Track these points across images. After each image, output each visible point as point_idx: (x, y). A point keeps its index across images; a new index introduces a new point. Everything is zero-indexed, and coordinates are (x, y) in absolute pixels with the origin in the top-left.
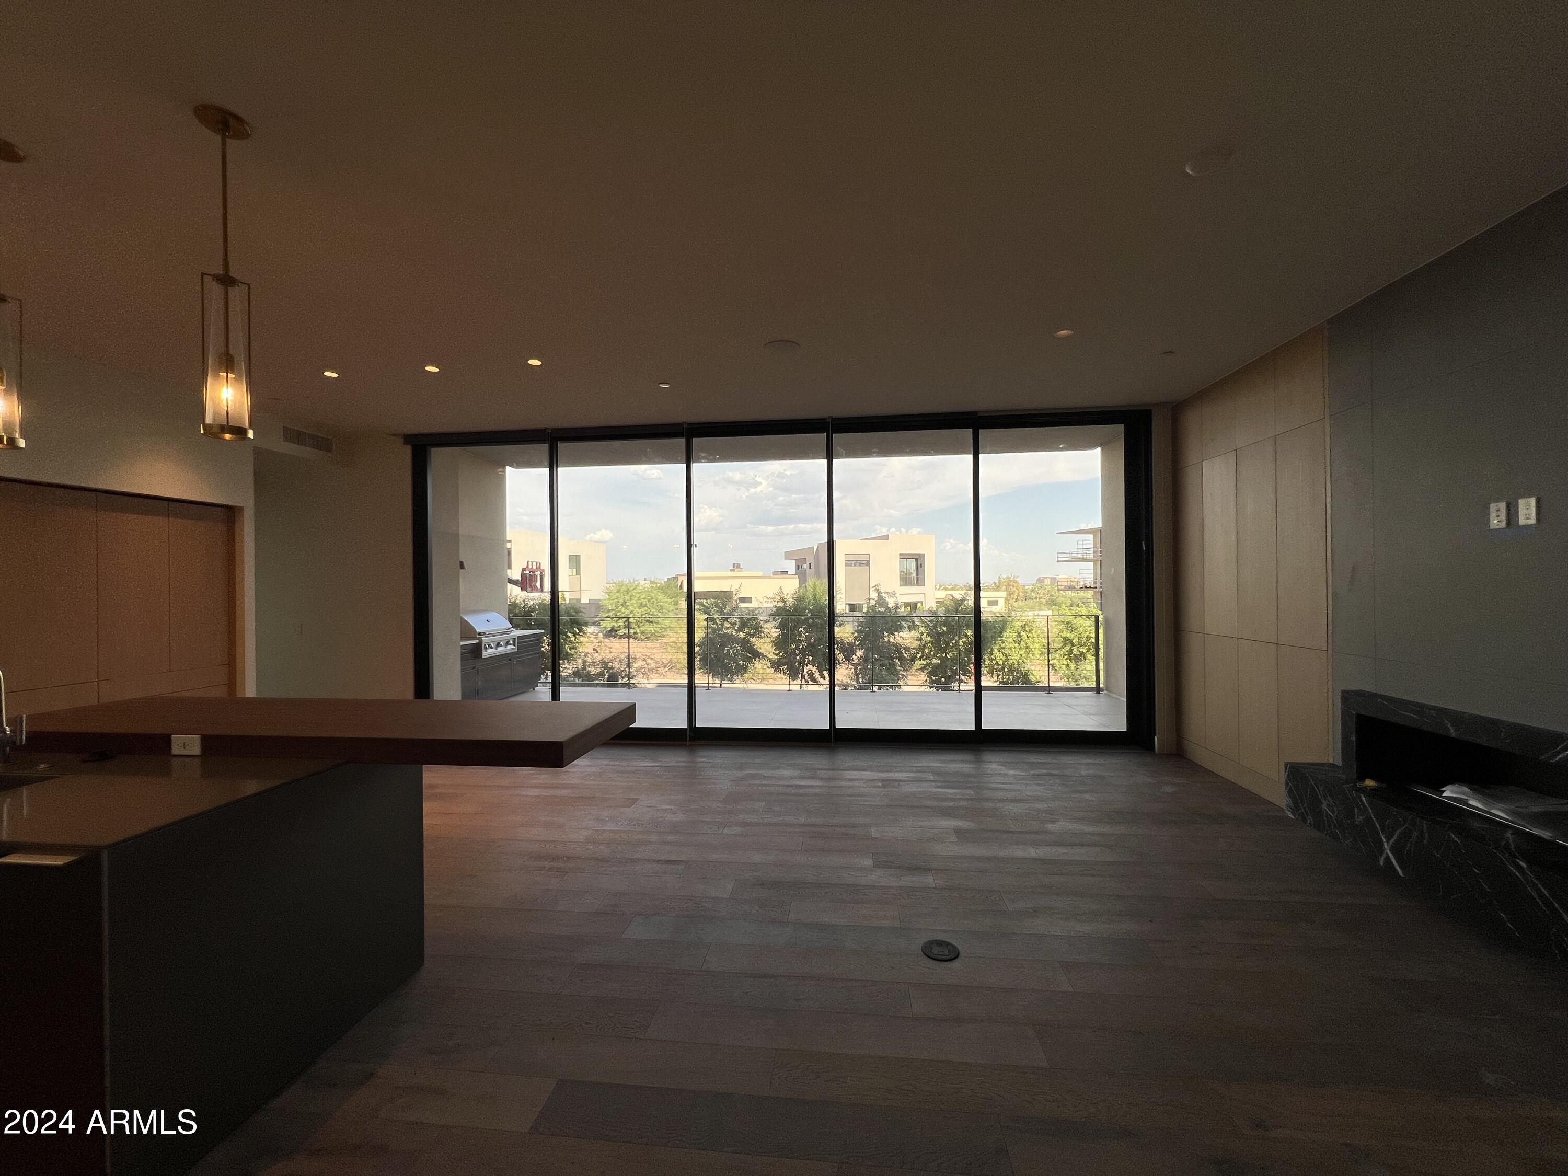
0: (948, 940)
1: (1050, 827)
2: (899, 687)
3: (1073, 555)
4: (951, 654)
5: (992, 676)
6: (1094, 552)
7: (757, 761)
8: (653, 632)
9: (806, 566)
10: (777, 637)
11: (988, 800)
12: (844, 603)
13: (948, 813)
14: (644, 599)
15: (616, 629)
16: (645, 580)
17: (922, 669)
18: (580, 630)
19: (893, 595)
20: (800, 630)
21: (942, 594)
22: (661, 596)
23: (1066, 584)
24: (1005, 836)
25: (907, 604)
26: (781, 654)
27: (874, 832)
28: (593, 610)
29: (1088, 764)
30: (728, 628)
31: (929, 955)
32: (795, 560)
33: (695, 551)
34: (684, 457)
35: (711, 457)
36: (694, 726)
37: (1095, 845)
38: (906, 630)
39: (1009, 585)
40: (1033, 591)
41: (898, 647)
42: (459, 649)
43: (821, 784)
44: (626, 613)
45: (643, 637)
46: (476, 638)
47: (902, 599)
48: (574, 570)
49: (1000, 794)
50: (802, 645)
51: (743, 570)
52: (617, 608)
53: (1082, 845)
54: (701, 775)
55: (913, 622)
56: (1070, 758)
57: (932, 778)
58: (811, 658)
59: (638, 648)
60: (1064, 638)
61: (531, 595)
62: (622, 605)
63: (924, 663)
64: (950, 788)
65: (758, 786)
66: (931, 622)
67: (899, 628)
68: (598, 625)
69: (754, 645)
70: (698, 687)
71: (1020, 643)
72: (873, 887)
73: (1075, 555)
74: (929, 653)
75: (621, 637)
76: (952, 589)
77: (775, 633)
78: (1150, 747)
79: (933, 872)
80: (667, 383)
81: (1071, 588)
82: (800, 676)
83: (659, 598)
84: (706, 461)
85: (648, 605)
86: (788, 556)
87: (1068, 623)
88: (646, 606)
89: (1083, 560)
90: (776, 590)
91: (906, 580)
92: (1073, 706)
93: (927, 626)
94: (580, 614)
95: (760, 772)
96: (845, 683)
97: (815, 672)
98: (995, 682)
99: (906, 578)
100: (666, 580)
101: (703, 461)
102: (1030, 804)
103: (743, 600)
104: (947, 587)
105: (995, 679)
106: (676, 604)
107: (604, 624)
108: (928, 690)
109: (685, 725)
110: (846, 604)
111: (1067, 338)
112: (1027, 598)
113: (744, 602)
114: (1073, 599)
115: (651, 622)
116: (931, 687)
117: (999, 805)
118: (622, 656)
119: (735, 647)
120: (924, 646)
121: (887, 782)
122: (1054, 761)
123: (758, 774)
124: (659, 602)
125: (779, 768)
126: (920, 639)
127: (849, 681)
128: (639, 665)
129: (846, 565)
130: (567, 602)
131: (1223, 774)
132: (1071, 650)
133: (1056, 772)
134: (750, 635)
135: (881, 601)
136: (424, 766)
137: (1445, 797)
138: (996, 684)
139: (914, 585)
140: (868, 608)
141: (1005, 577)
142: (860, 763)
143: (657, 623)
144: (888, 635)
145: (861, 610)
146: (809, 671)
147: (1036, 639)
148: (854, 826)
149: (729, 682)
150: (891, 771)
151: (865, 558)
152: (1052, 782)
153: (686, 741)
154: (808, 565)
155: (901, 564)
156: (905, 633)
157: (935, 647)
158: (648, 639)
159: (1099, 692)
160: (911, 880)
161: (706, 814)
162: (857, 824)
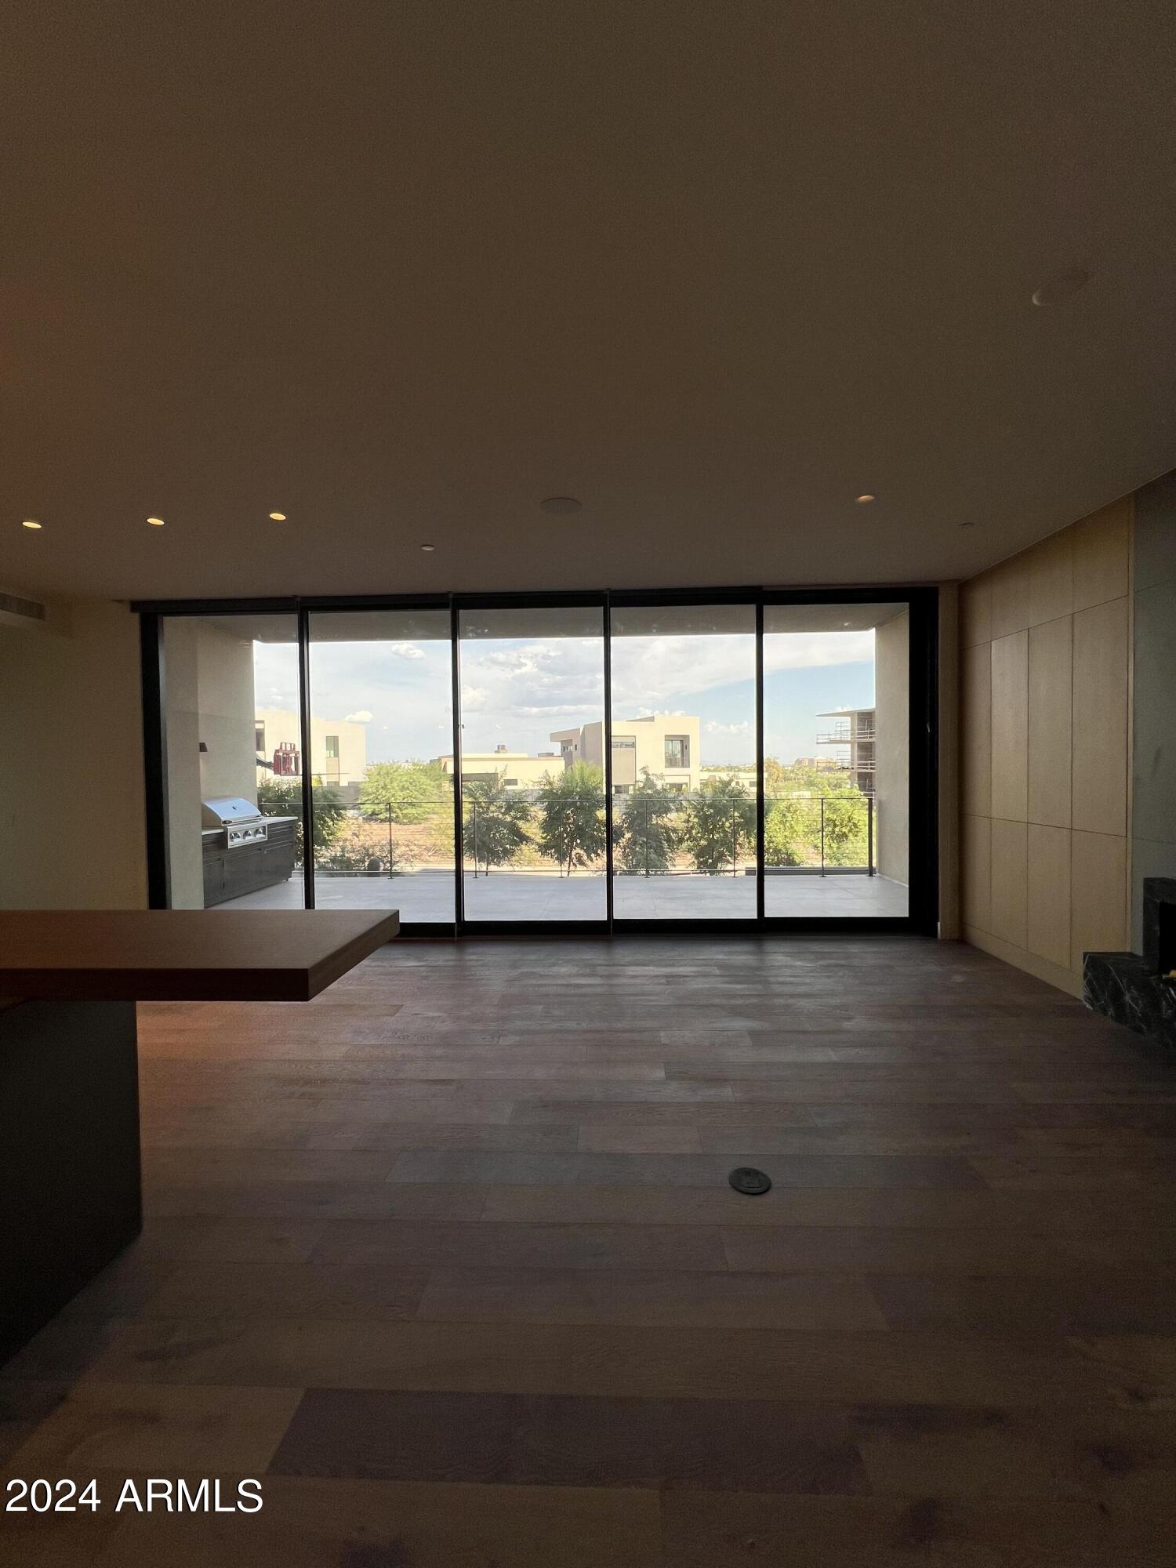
0: (758, 1168)
1: (847, 1025)
2: (667, 867)
4: (718, 835)
6: (852, 734)
7: (533, 957)
8: (416, 815)
9: (572, 748)
10: (545, 821)
11: (780, 995)
13: (736, 1012)
14: (406, 781)
15: (377, 813)
16: (407, 761)
17: (689, 851)
18: (339, 814)
19: (662, 776)
20: (568, 812)
21: (705, 776)
22: (423, 779)
23: (824, 765)
24: (801, 1037)
25: (672, 785)
26: (549, 837)
27: (663, 1037)
28: (352, 790)
29: (874, 952)
30: (493, 812)
31: (744, 1190)
32: (561, 741)
33: (462, 732)
34: (450, 631)
35: (477, 633)
36: (462, 920)
38: (673, 812)
39: (769, 766)
40: (792, 771)
41: (667, 830)
42: (201, 838)
43: (601, 982)
44: (387, 797)
45: (405, 820)
46: (221, 827)
47: (667, 781)
48: (332, 752)
49: (790, 990)
50: (570, 828)
51: (508, 752)
52: (378, 791)
54: (473, 975)
55: (681, 803)
57: (717, 972)
58: (579, 841)
59: (400, 833)
60: (827, 819)
61: (286, 778)
62: (382, 788)
63: (692, 844)
64: (738, 983)
65: (536, 985)
66: (699, 804)
67: (667, 810)
68: (359, 808)
69: (521, 829)
70: (466, 873)
71: (784, 824)
72: (669, 1104)
73: (833, 737)
74: (697, 834)
75: (382, 821)
76: (719, 771)
77: (542, 815)
78: (933, 933)
79: (732, 1083)
80: (431, 546)
81: (830, 769)
82: (568, 859)
84: (473, 637)
85: (410, 788)
86: (554, 737)
87: (832, 804)
88: (408, 789)
89: (841, 742)
90: (542, 773)
91: (671, 762)
92: (850, 890)
93: (695, 808)
94: (338, 798)
95: (537, 970)
97: (583, 854)
99: (672, 760)
100: (430, 762)
101: (469, 637)
102: (822, 1000)
103: (509, 782)
104: (710, 768)
106: (439, 786)
107: (364, 808)
108: (695, 870)
109: (453, 920)
111: (868, 503)
112: (786, 779)
113: (509, 784)
114: (831, 780)
115: (414, 805)
116: (699, 868)
117: (791, 1001)
118: (384, 842)
119: (502, 830)
120: (692, 828)
121: (671, 979)
123: (533, 973)
124: (421, 785)
125: (554, 965)
126: (688, 821)
128: (402, 850)
130: (325, 785)
131: (1009, 960)
133: (843, 962)
134: (516, 818)
135: (649, 783)
136: (138, 1003)
139: (679, 767)
140: (634, 790)
142: (641, 957)
143: (420, 806)
144: (656, 818)
145: (626, 792)
146: (577, 854)
148: (641, 1031)
149: (496, 866)
150: (674, 965)
151: (630, 741)
152: (841, 974)
153: (454, 936)
154: (574, 746)
155: (666, 746)
156: (673, 815)
157: (702, 829)
158: (410, 823)
159: (871, 875)
160: (709, 1093)
161: (478, 1021)
162: (644, 1028)
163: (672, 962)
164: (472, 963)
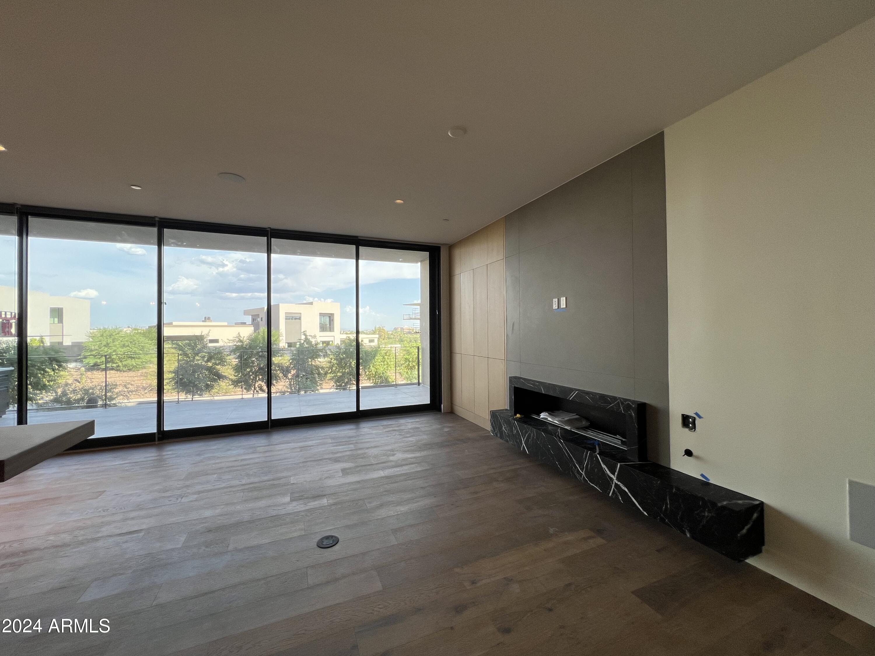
0: (333, 534)
1: (391, 458)
2: (318, 390)
3: (411, 316)
4: (348, 370)
5: (370, 380)
7: (215, 447)
8: (135, 365)
9: (259, 319)
10: (237, 365)
11: (361, 449)
12: (285, 342)
13: (338, 460)
14: (127, 341)
15: (99, 364)
16: (129, 327)
17: (331, 379)
18: (60, 366)
19: (315, 337)
20: (253, 359)
21: (344, 336)
22: (142, 339)
23: (407, 331)
24: (368, 467)
25: (323, 342)
26: (239, 375)
27: (292, 480)
28: (76, 349)
29: (412, 422)
30: (199, 360)
31: (321, 547)
32: (251, 315)
33: (165, 308)
34: (156, 240)
35: (180, 243)
36: (162, 430)
37: (412, 464)
38: (322, 357)
39: (380, 331)
40: (392, 334)
41: (317, 367)
43: (260, 456)
44: (109, 352)
45: (124, 369)
47: (319, 340)
48: (57, 320)
49: (368, 445)
50: (255, 369)
51: (212, 321)
52: (100, 348)
53: (407, 465)
54: (168, 464)
55: (326, 352)
56: (404, 420)
57: (330, 441)
58: (261, 377)
59: (113, 377)
60: (406, 358)
62: (105, 346)
63: (333, 375)
64: (340, 446)
65: (213, 464)
66: (337, 352)
67: (318, 356)
68: (81, 361)
69: (219, 371)
70: (166, 402)
71: (384, 362)
72: (289, 514)
74: (336, 370)
75: (104, 370)
76: (350, 334)
77: (235, 361)
78: (440, 410)
79: (327, 496)
80: (139, 187)
81: (409, 333)
82: (253, 388)
83: (141, 340)
84: (175, 245)
85: (130, 346)
86: (247, 313)
87: (408, 350)
88: (128, 346)
89: (415, 319)
90: (235, 335)
91: (323, 328)
92: (406, 394)
93: (334, 355)
94: (60, 354)
95: (216, 454)
96: (283, 391)
97: (264, 385)
98: (371, 383)
99: (323, 327)
100: (148, 328)
101: (172, 245)
102: (382, 448)
103: (212, 341)
104: (347, 332)
105: (372, 381)
107: (86, 361)
108: (334, 391)
109: (155, 430)
110: (286, 343)
111: (400, 204)
112: (389, 338)
114: (411, 339)
115: (134, 358)
116: (336, 389)
117: (366, 451)
118: (103, 384)
119: (204, 372)
120: (333, 366)
121: (302, 448)
122: (397, 423)
123: (213, 457)
124: (140, 343)
125: (229, 450)
126: (331, 362)
127: (286, 389)
128: (120, 389)
129: (286, 319)
130: (48, 344)
132: (409, 364)
133: (396, 429)
134: (216, 364)
135: (307, 341)
137: (541, 418)
138: (372, 385)
139: (328, 331)
140: (299, 345)
141: (378, 327)
143: (139, 358)
144: (312, 361)
145: (295, 346)
146: (259, 385)
147: (392, 359)
148: (280, 479)
149: (199, 397)
150: (306, 441)
151: (298, 316)
152: (394, 434)
153: (155, 442)
154: (260, 318)
155: (320, 319)
156: (321, 360)
157: (339, 366)
158: (130, 370)
159: (419, 385)
160: (313, 504)
161: (168, 491)
162: (282, 477)
163: (305, 440)
164: (167, 457)
